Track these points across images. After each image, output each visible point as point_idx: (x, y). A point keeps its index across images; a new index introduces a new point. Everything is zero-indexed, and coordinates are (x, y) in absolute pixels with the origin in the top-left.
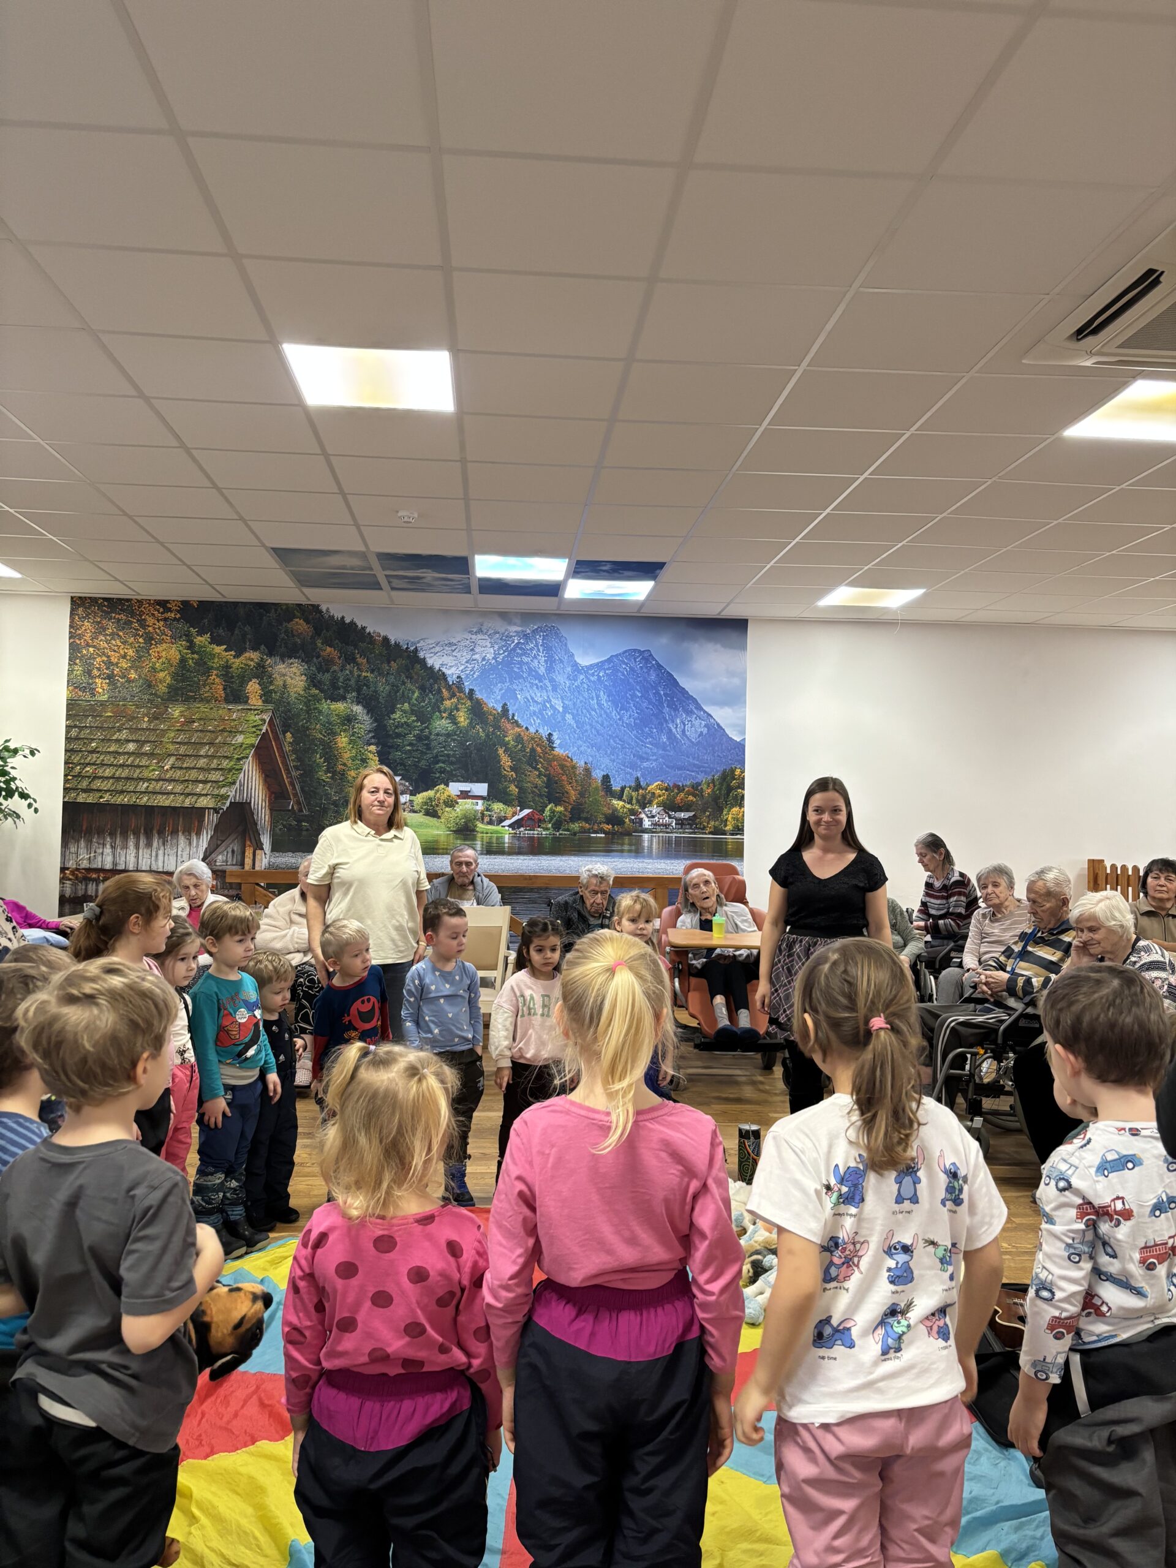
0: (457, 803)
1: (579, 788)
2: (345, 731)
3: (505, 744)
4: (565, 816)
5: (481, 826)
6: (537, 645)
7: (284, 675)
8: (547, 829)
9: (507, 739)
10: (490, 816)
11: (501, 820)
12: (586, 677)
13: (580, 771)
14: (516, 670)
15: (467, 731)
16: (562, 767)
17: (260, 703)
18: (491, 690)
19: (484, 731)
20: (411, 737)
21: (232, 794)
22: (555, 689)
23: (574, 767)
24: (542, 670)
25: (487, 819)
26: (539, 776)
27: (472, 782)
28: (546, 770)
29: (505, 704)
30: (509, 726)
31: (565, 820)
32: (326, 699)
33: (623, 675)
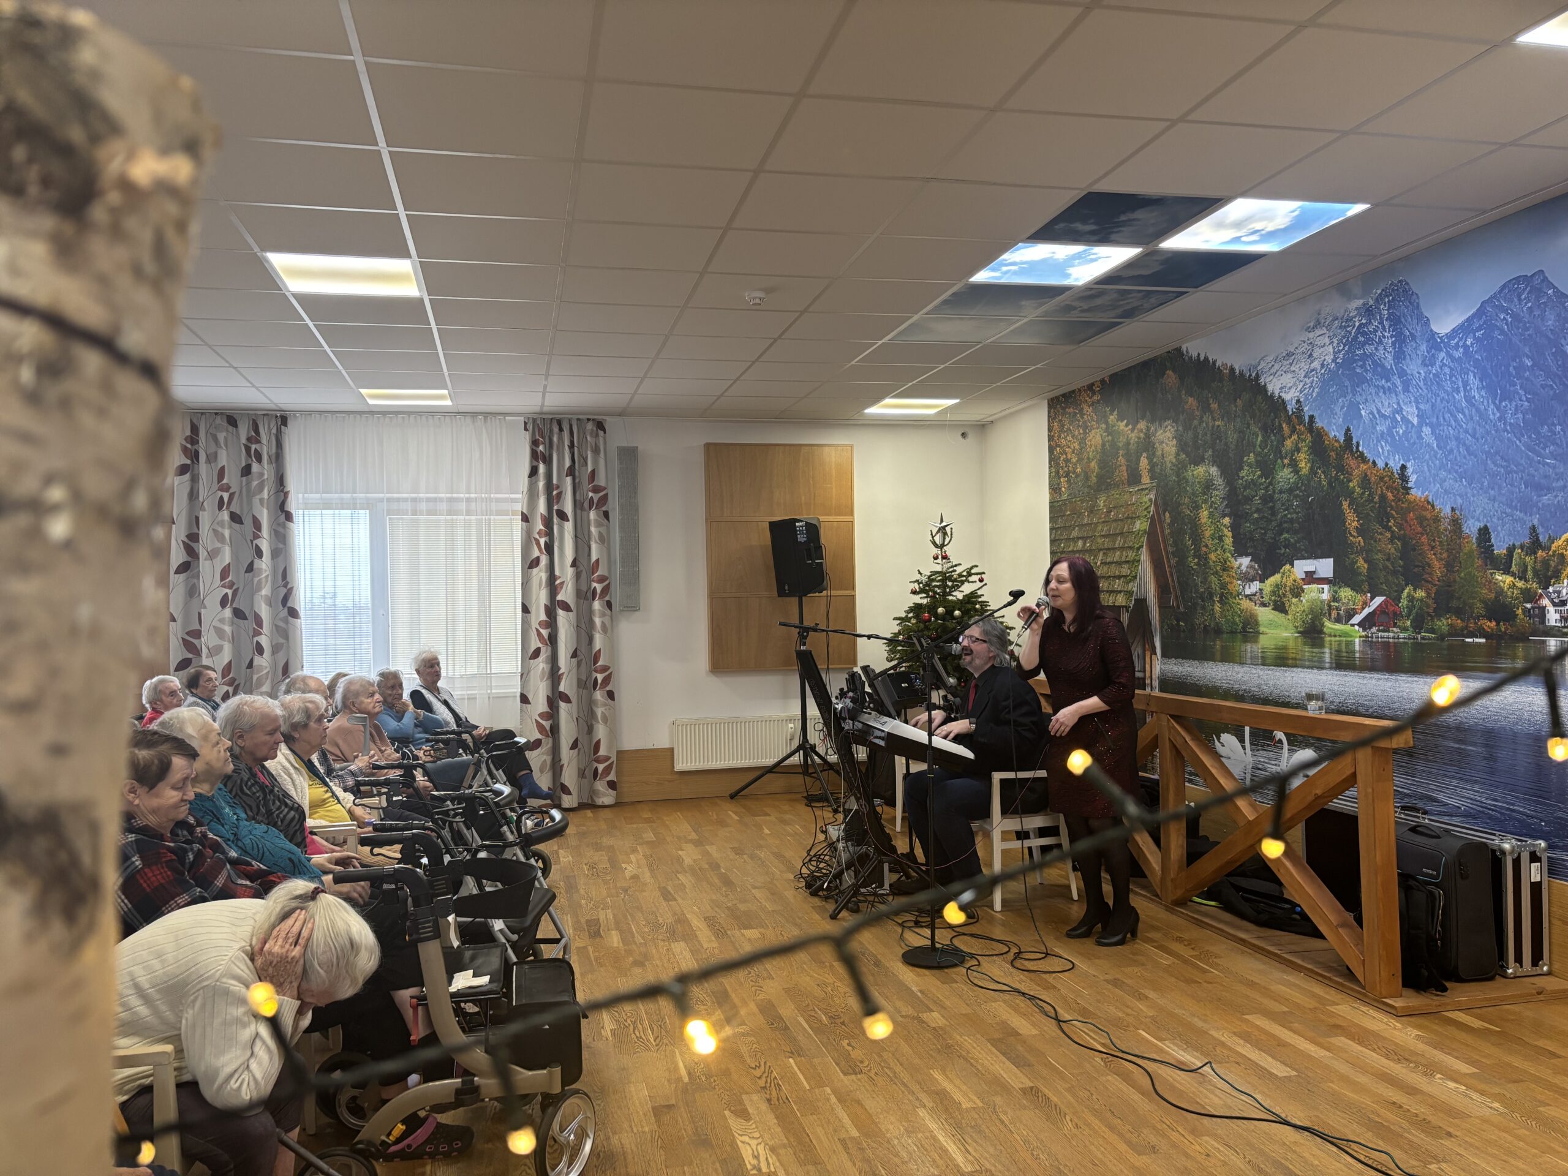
0: (1303, 591)
1: (1445, 555)
2: (1205, 502)
3: (1350, 494)
4: (1428, 606)
5: (1329, 626)
6: (1381, 323)
7: (1162, 442)
8: (1405, 629)
9: (1351, 484)
10: (1338, 609)
11: (1350, 615)
12: (1448, 353)
13: (1445, 525)
14: (1358, 370)
15: (1309, 481)
16: (1421, 520)
17: (1148, 481)
18: (1332, 410)
19: (1326, 477)
20: (1257, 500)
21: (1135, 589)
22: (1406, 389)
23: (1437, 519)
24: (1389, 362)
25: (1334, 614)
26: (1391, 540)
27: (1316, 557)
28: (1400, 527)
29: (1348, 430)
30: (1352, 463)
31: (1429, 614)
32: (1190, 464)
33: (1502, 332)
